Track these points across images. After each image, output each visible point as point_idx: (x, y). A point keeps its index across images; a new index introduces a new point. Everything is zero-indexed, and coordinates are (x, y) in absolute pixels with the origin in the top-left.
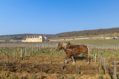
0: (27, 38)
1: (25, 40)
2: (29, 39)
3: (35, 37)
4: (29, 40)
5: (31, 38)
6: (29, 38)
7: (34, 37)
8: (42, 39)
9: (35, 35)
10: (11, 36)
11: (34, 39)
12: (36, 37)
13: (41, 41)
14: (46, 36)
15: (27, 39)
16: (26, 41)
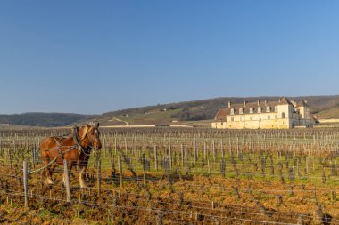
0: (229, 113)
1: (224, 120)
2: (237, 118)
3: (259, 109)
4: (237, 121)
5: (246, 111)
6: (236, 112)
7: (255, 111)
8: (287, 115)
9: (261, 100)
10: (172, 109)
11: (256, 117)
12: (263, 111)
13: (286, 124)
14: (305, 105)
15: (229, 118)
16: (225, 126)
